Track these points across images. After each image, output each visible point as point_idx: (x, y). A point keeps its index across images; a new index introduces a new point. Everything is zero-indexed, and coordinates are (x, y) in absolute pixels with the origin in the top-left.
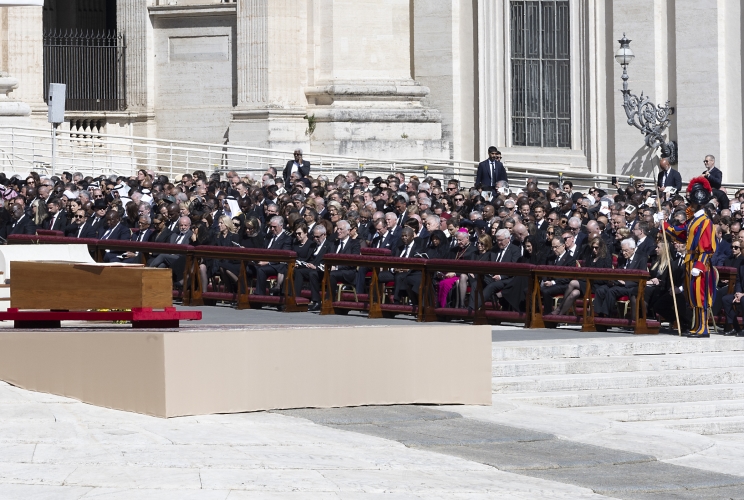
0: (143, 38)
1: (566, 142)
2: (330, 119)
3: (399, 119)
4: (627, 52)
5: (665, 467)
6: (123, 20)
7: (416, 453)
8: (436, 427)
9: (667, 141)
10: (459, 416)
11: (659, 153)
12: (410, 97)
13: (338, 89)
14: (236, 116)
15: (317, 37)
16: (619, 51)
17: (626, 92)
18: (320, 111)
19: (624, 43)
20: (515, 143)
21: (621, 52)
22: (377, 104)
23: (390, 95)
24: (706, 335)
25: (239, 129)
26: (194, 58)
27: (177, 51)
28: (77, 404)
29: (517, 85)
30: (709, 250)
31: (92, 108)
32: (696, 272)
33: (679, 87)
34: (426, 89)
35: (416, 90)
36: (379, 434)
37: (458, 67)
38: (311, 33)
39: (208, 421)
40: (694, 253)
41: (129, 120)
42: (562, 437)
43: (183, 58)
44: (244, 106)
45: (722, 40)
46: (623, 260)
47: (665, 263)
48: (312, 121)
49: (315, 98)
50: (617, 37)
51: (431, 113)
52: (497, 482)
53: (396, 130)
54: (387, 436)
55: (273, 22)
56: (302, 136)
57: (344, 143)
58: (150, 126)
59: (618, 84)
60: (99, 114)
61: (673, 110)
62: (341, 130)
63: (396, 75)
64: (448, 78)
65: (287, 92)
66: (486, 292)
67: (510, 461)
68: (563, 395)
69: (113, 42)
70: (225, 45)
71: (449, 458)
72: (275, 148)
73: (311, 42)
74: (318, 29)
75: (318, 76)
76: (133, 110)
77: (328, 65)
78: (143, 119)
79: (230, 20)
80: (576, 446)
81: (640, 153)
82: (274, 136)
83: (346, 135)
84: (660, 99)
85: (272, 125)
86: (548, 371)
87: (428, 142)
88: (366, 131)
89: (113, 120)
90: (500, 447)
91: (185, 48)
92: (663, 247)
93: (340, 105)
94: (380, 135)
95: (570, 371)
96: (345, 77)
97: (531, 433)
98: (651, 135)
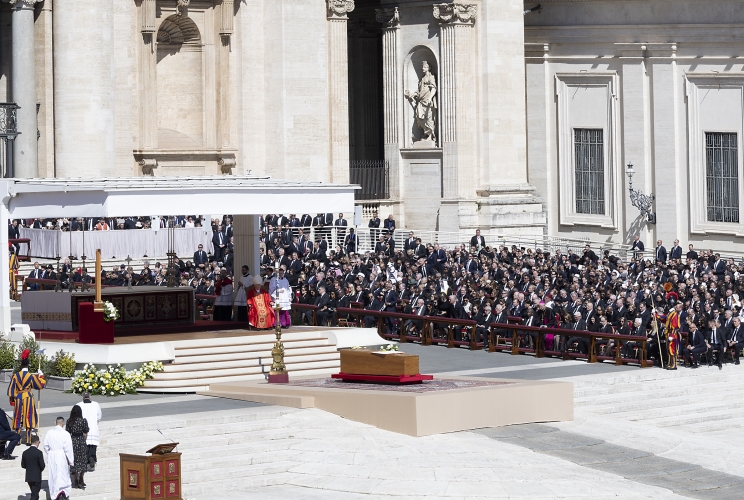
0: (397, 164)
1: (602, 212)
2: (488, 204)
3: (521, 203)
4: (631, 170)
5: (658, 459)
6: (388, 155)
7: (539, 455)
8: (547, 438)
9: (651, 213)
10: (558, 429)
11: (647, 219)
12: (527, 192)
13: (492, 189)
14: (443, 203)
15: (482, 164)
16: (627, 170)
17: (631, 190)
18: (483, 200)
19: (630, 166)
20: (578, 212)
21: (629, 170)
22: (511, 195)
23: (517, 191)
24: (676, 369)
25: (445, 209)
26: (422, 174)
27: (414, 170)
28: (374, 429)
29: (578, 183)
30: (677, 327)
31: (374, 198)
32: (671, 338)
33: (657, 187)
34: (534, 188)
35: (530, 188)
36: (519, 444)
37: (550, 175)
38: (479, 162)
39: (437, 438)
40: (670, 330)
41: (391, 204)
42: (608, 441)
43: (417, 174)
44: (447, 198)
45: (677, 164)
46: (635, 328)
47: (656, 330)
48: (479, 205)
49: (481, 194)
50: (626, 164)
51: (537, 199)
52: (578, 474)
53: (520, 208)
54: (524, 445)
55: (460, 157)
56: (475, 212)
57: (495, 215)
58: (401, 207)
59: (627, 186)
60: (377, 201)
61: (654, 198)
62: (493, 209)
63: (520, 182)
64: (545, 180)
65: (468, 192)
66: (568, 343)
67: (584, 459)
68: (607, 407)
69: (383, 166)
70: (437, 168)
71: (555, 459)
72: (462, 219)
73: (479, 166)
74: (482, 160)
75: (482, 183)
76: (393, 199)
77: (487, 178)
78: (398, 203)
79: (439, 156)
80: (615, 447)
81: (639, 218)
82: (461, 212)
83: (496, 212)
84: (648, 193)
85: (460, 207)
86: (600, 393)
87: (535, 213)
88: (506, 209)
89: (384, 204)
90: (578, 449)
91: (418, 169)
92: (654, 323)
93: (493, 198)
94: (512, 211)
95: (611, 392)
96: (495, 183)
97: (593, 440)
98: (644, 210)
